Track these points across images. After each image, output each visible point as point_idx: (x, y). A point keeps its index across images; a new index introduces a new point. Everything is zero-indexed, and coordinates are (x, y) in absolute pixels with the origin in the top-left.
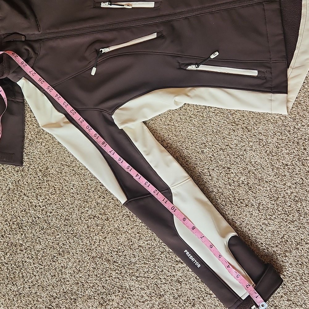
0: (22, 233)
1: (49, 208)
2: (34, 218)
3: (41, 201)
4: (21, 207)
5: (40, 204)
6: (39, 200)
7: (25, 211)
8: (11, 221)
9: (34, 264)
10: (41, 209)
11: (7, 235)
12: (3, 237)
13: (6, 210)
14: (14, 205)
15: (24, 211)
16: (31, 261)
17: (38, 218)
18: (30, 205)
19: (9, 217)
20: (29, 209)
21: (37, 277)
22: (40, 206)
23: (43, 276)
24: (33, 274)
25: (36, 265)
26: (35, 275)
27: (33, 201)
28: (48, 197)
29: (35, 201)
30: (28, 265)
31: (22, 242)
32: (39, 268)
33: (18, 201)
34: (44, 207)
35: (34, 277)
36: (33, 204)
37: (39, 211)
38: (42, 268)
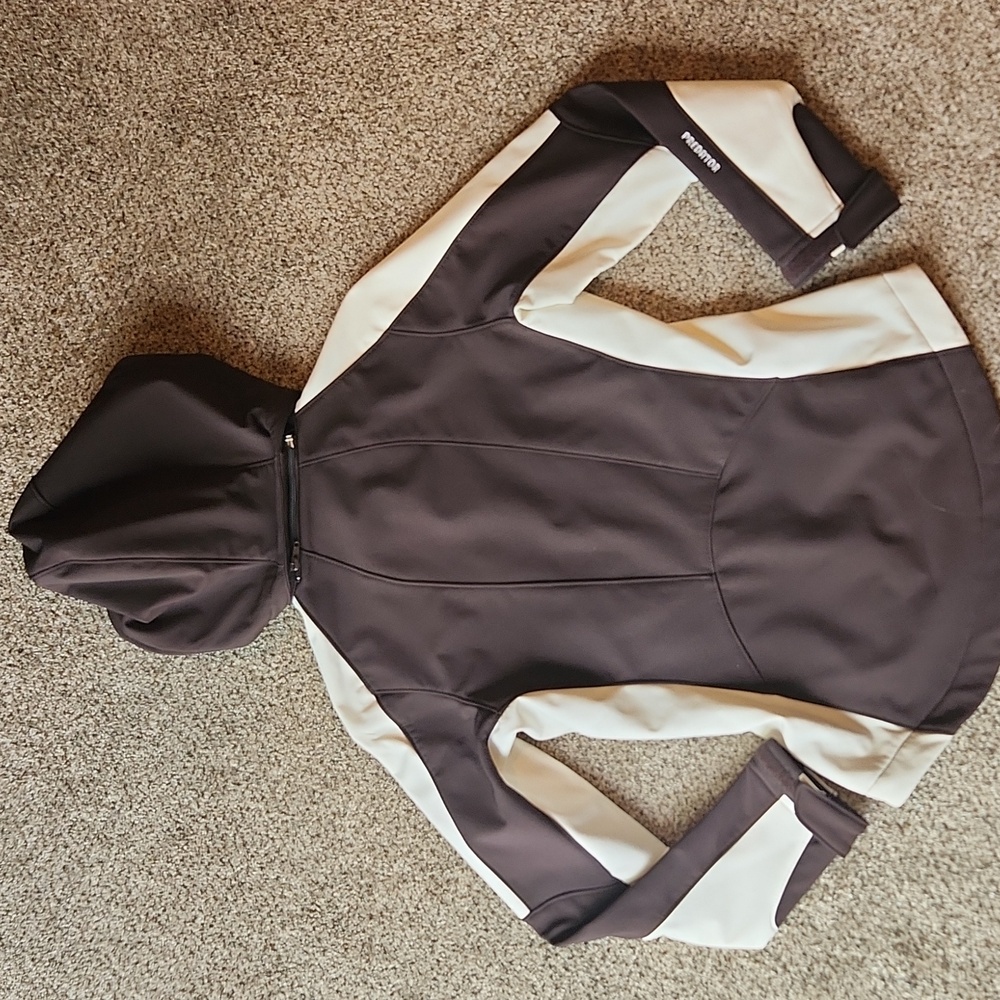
0: (234, 742)
1: (295, 680)
2: (260, 708)
3: (274, 666)
4: (228, 684)
5: (273, 673)
6: (270, 666)
7: (238, 692)
8: (206, 717)
9: (268, 812)
10: (275, 684)
11: (201, 752)
12: (192, 756)
13: (194, 692)
14: (211, 681)
15: (235, 691)
16: (261, 806)
17: (271, 706)
18: (249, 677)
19: (203, 709)
20: (248, 688)
21: (278, 843)
22: (272, 678)
23: (291, 838)
24: (267, 836)
25: (272, 815)
26: (272, 839)
27: (255, 667)
28: (289, 657)
29: (260, 668)
30: (254, 816)
31: (235, 765)
32: (280, 821)
33: (220, 670)
34: (283, 680)
35: (271, 841)
36: (257, 673)
37: (271, 690)
38: (287, 821)
